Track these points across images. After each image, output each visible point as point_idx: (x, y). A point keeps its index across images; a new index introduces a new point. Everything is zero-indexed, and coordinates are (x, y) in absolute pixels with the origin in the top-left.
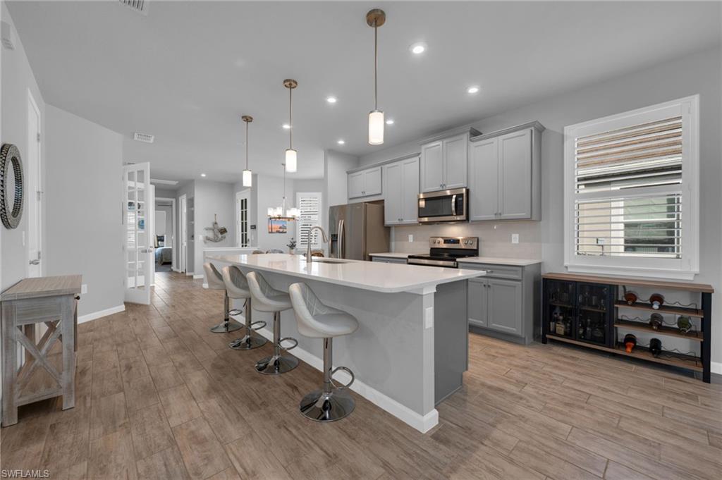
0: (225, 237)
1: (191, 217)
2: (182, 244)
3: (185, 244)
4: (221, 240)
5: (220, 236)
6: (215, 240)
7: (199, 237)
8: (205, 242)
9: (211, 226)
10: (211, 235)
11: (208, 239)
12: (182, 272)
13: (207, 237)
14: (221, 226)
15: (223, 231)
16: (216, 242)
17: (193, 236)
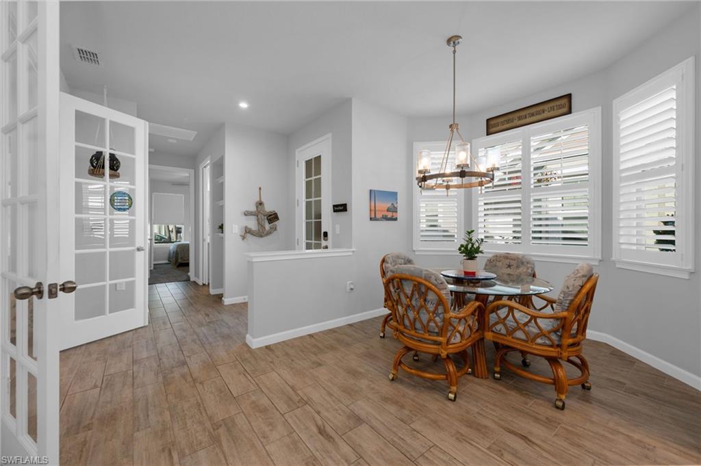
0: (275, 229)
1: (218, 192)
2: (204, 240)
3: (208, 239)
4: (269, 233)
5: (267, 226)
6: (260, 234)
7: (234, 227)
8: (244, 238)
9: (253, 209)
10: (252, 223)
11: (247, 231)
12: (204, 285)
13: (246, 228)
14: (269, 208)
15: (273, 217)
16: (261, 236)
17: (221, 227)
